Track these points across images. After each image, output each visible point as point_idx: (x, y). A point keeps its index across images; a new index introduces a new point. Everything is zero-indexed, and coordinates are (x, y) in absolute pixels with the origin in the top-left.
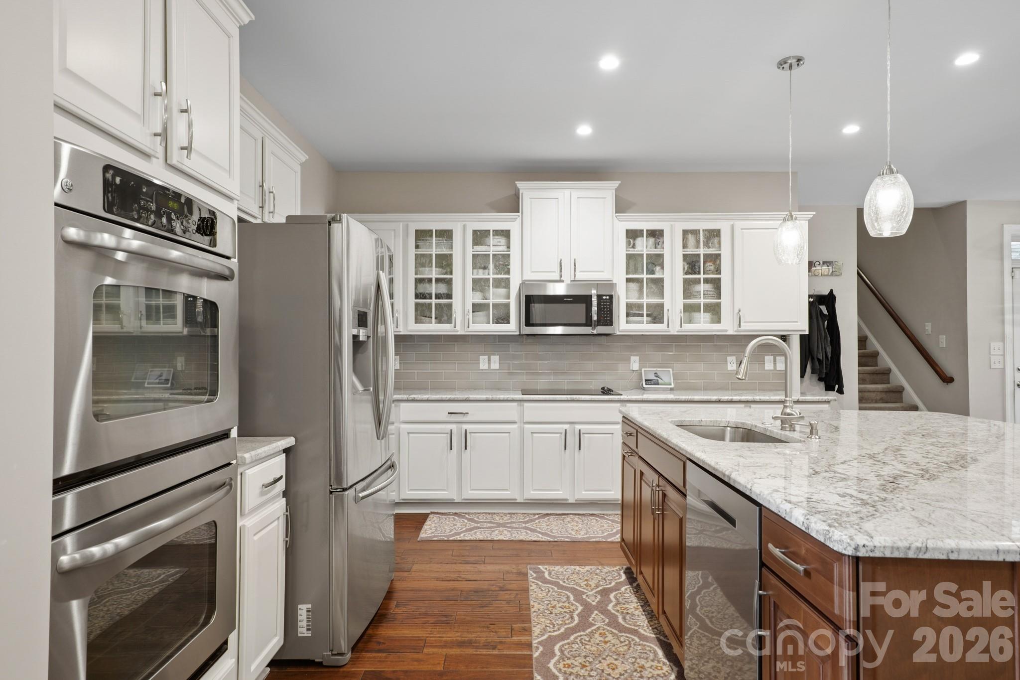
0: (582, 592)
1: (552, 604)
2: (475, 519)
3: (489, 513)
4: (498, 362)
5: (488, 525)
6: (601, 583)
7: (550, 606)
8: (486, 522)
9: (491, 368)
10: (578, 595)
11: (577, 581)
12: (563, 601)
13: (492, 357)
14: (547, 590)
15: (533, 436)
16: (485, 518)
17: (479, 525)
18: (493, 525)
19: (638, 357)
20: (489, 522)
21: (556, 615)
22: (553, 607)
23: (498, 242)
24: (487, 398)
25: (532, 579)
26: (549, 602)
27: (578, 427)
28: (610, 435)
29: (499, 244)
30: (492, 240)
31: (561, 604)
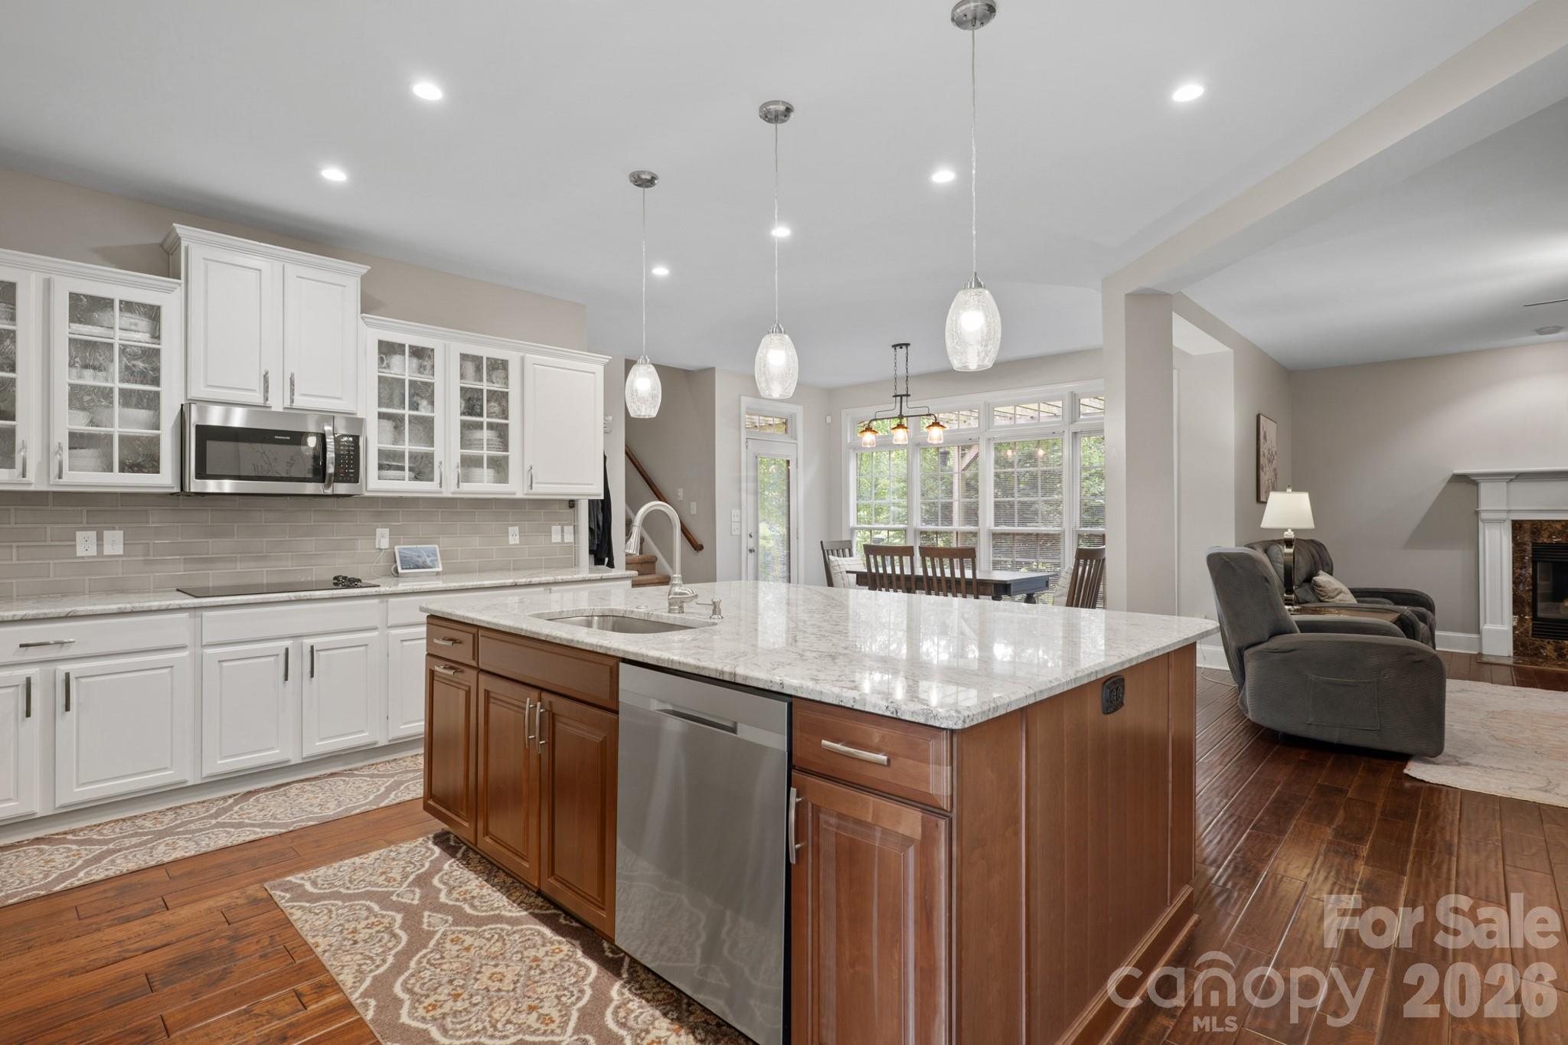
0: (387, 892)
1: (348, 929)
2: (95, 837)
3: (124, 820)
4: (122, 542)
5: (134, 840)
6: (408, 869)
7: (345, 932)
8: (124, 837)
9: (105, 554)
10: (383, 899)
11: (367, 879)
12: (365, 916)
13: (106, 534)
14: (326, 911)
15: (221, 669)
16: (117, 830)
17: (111, 846)
18: (145, 838)
19: (388, 530)
20: (132, 836)
21: (365, 941)
22: (353, 932)
23: (131, 324)
24: (120, 608)
25: (287, 902)
26: (340, 928)
27: (308, 642)
28: (363, 648)
29: (133, 327)
30: (118, 318)
31: (364, 923)
